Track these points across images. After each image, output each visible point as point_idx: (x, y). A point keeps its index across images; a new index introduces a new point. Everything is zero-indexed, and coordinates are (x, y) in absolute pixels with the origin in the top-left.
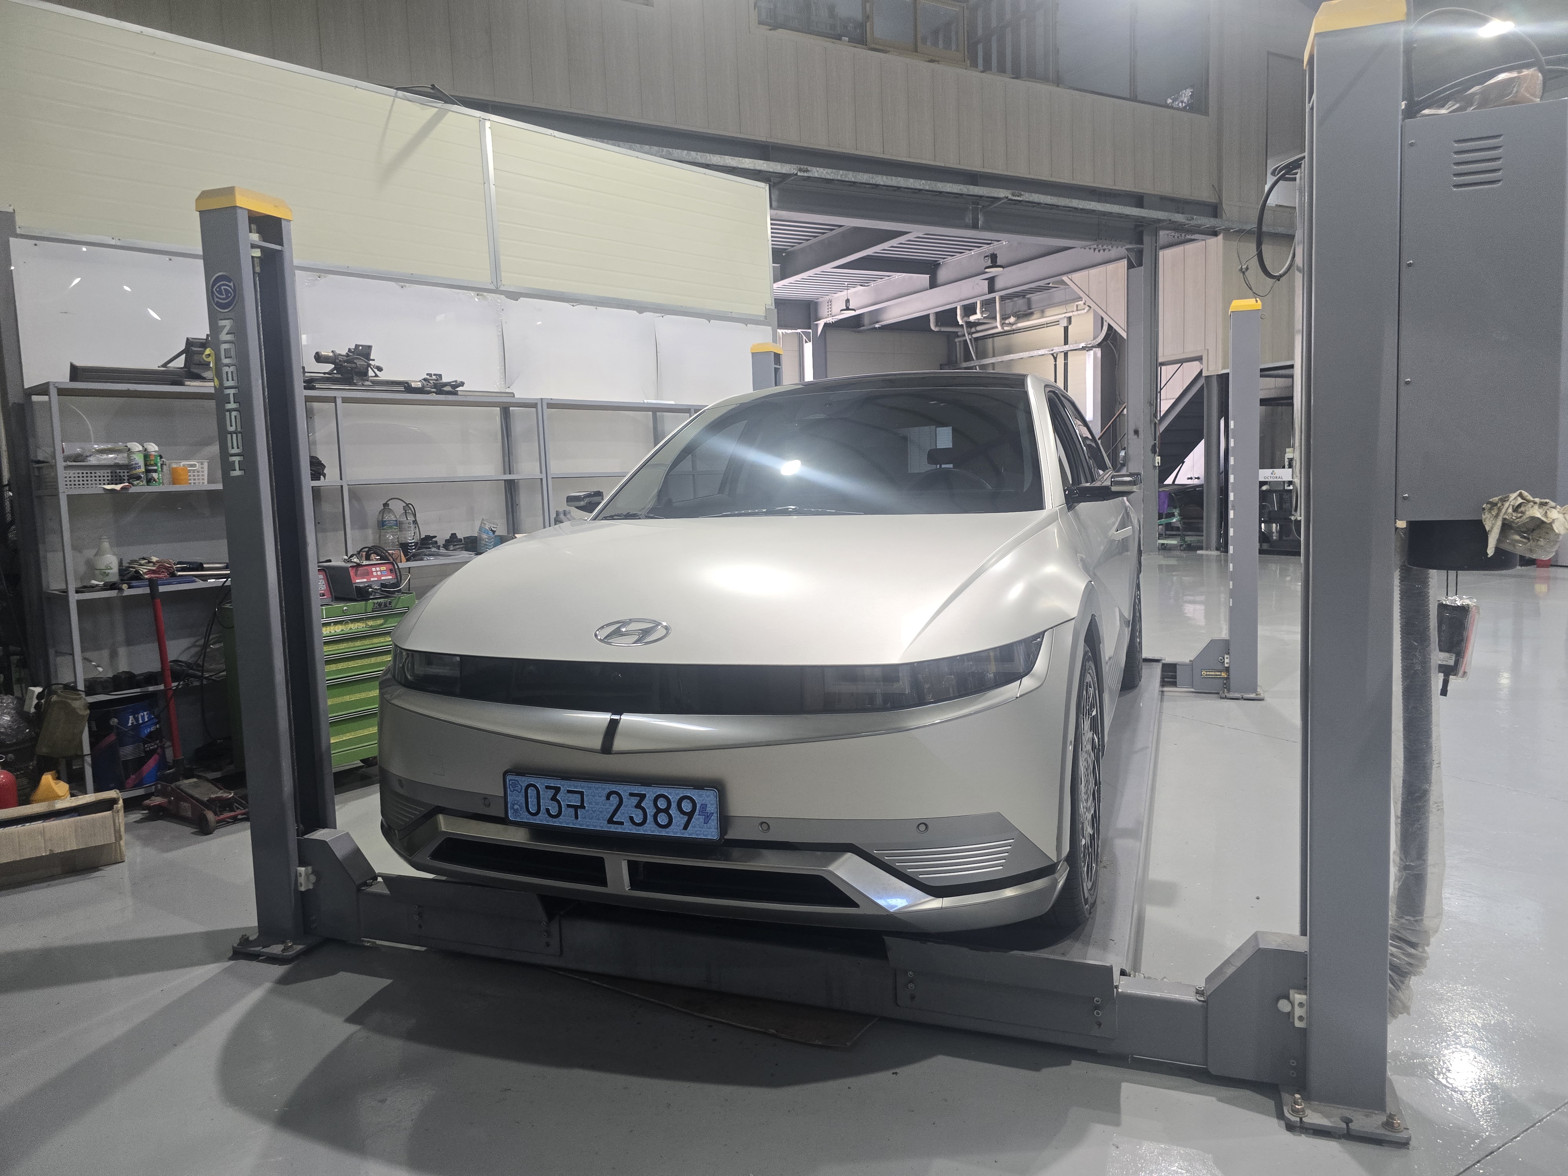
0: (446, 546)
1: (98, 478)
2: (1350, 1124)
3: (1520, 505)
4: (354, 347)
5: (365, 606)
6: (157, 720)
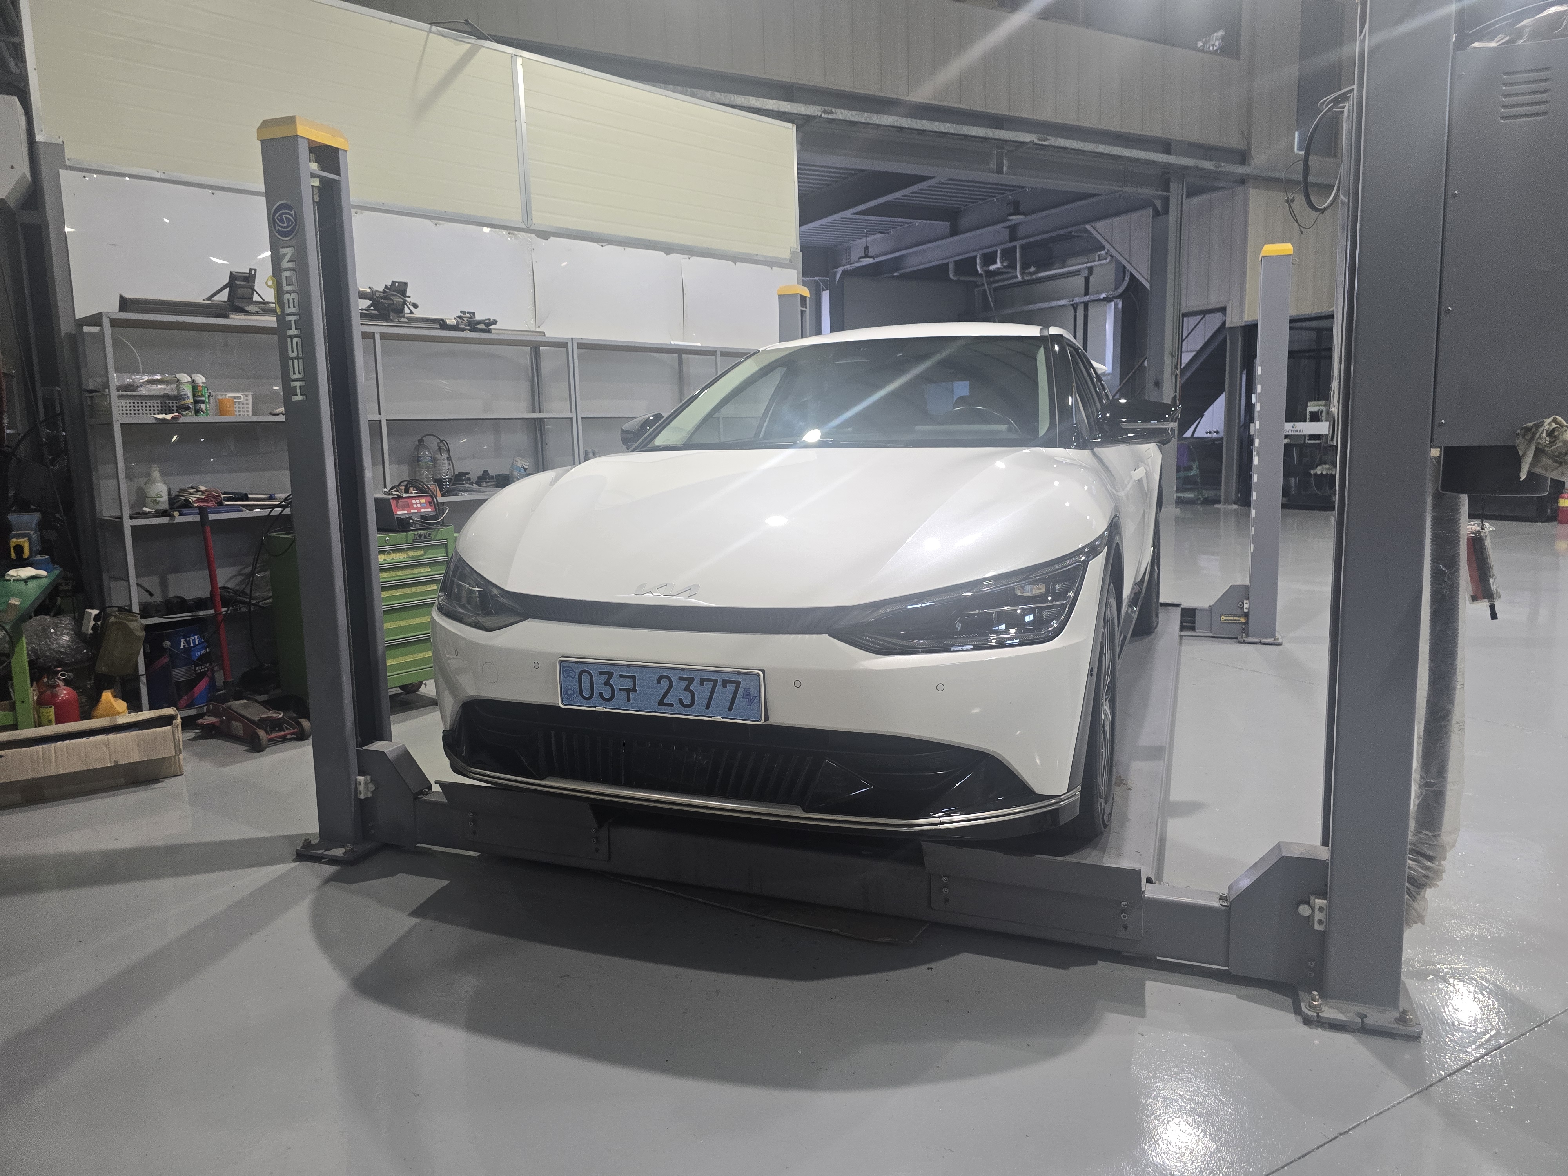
0: (479, 483)
1: (148, 409)
2: (1364, 1020)
3: (1554, 430)
4: (390, 284)
5: (407, 537)
6: (206, 644)
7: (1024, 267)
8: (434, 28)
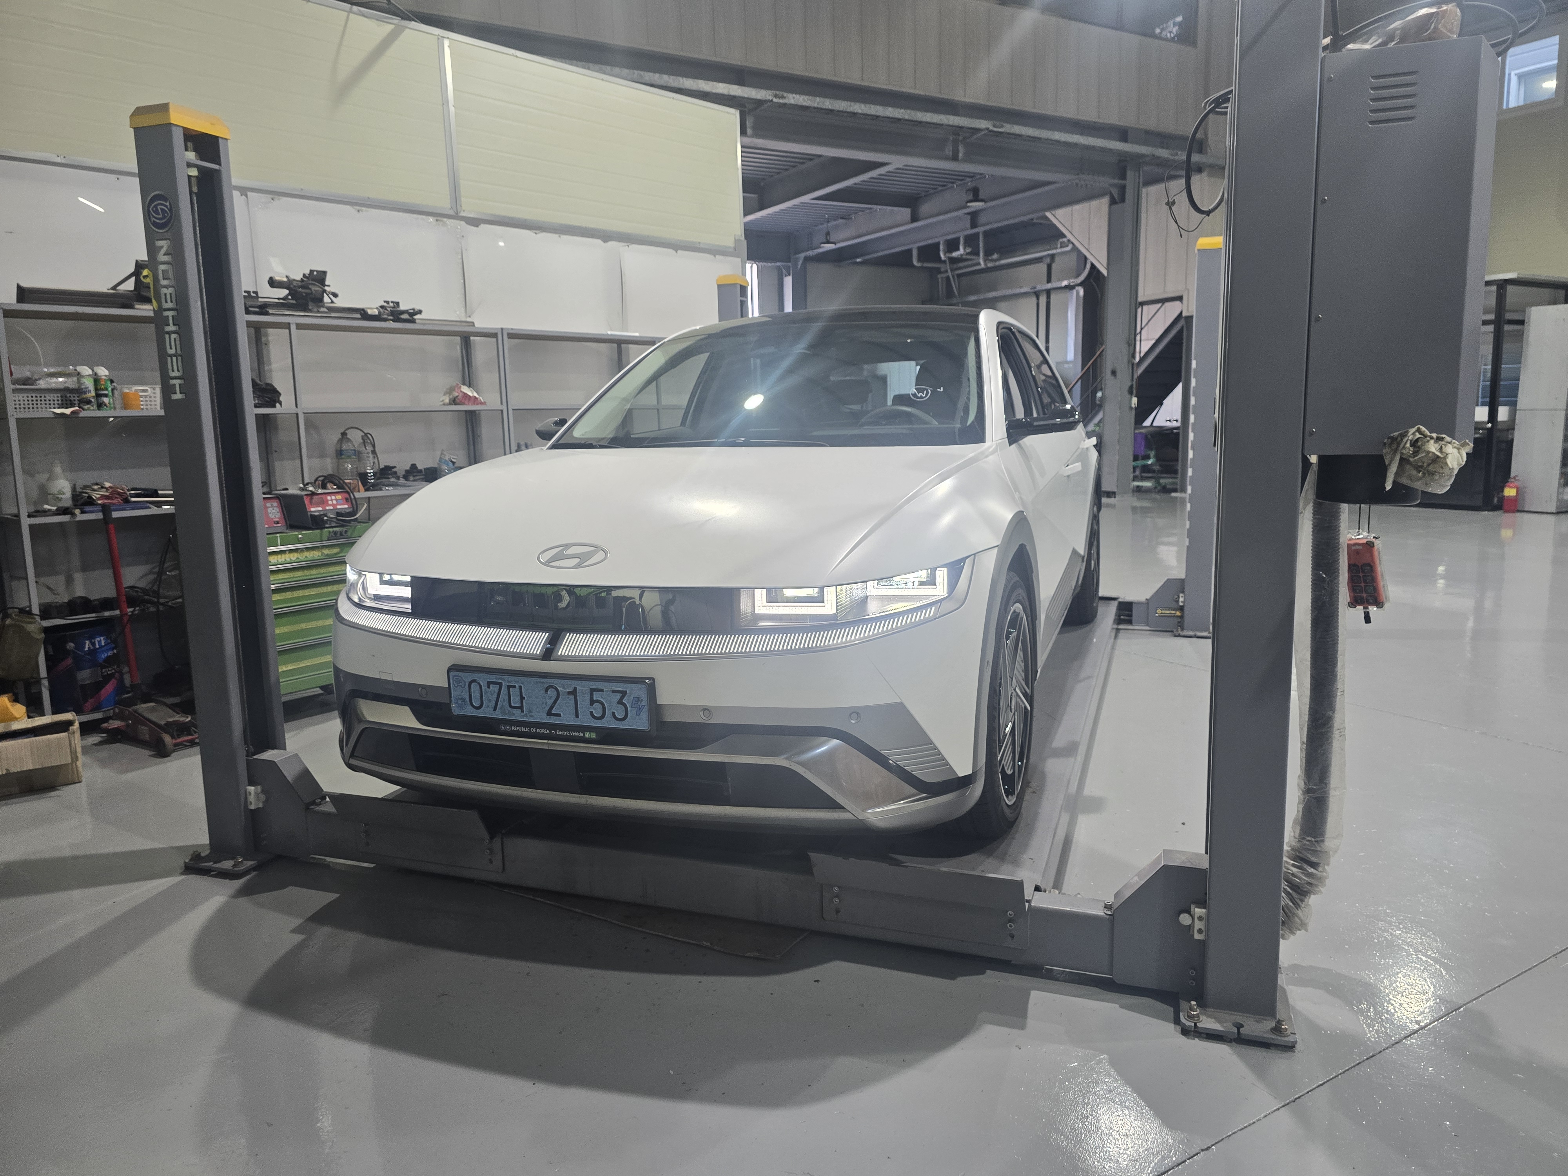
0: (406, 477)
1: (48, 402)
2: (1241, 1029)
3: (1417, 440)
4: (309, 273)
5: (321, 535)
6: (113, 646)
7: (988, 253)
8: (355, 8)
